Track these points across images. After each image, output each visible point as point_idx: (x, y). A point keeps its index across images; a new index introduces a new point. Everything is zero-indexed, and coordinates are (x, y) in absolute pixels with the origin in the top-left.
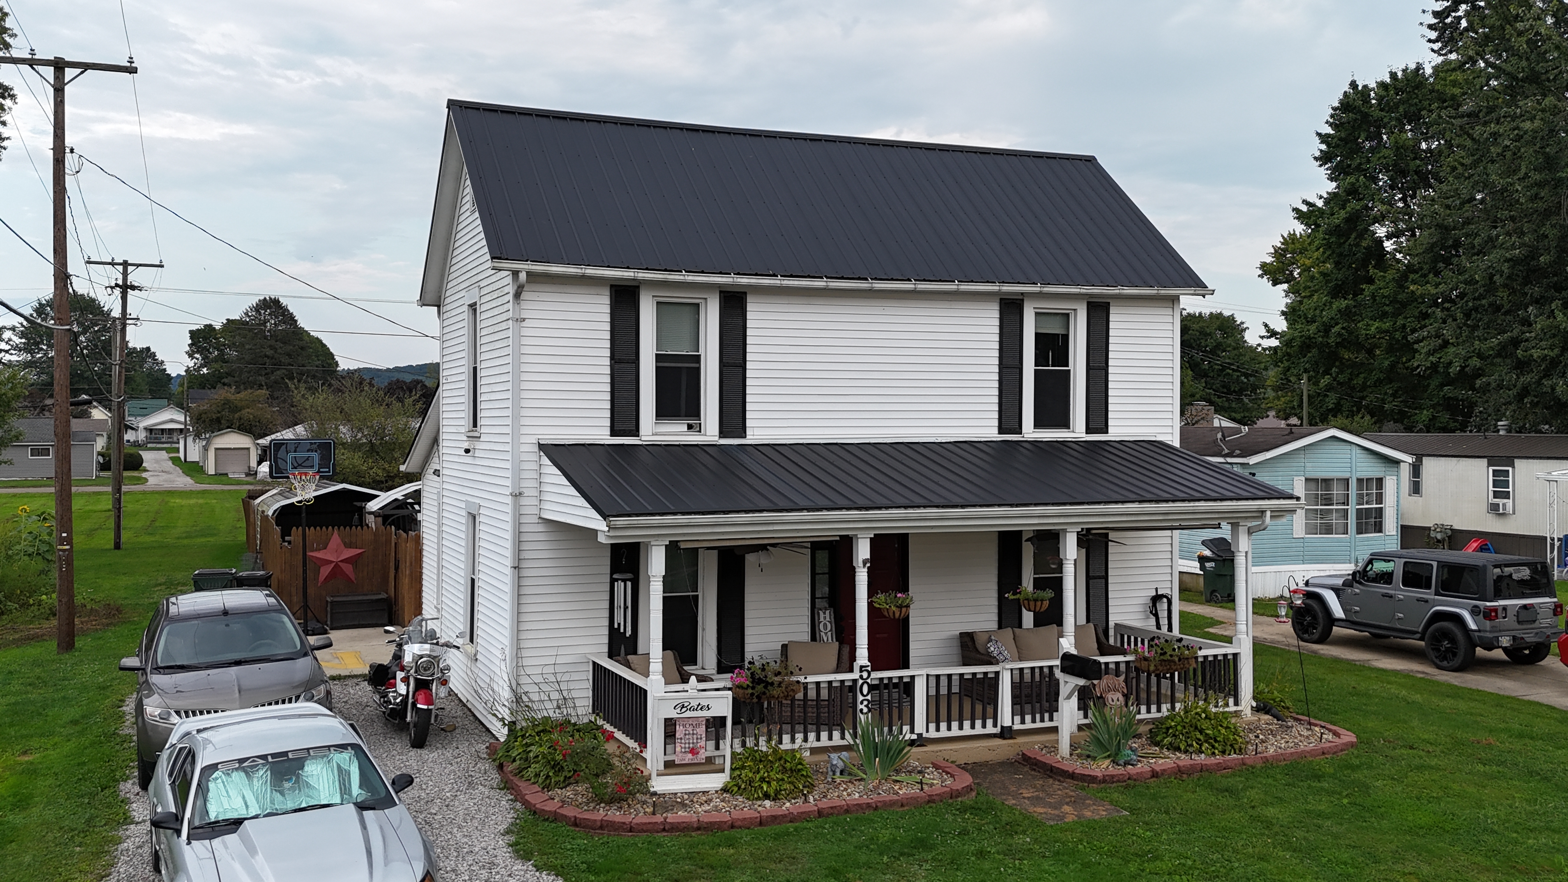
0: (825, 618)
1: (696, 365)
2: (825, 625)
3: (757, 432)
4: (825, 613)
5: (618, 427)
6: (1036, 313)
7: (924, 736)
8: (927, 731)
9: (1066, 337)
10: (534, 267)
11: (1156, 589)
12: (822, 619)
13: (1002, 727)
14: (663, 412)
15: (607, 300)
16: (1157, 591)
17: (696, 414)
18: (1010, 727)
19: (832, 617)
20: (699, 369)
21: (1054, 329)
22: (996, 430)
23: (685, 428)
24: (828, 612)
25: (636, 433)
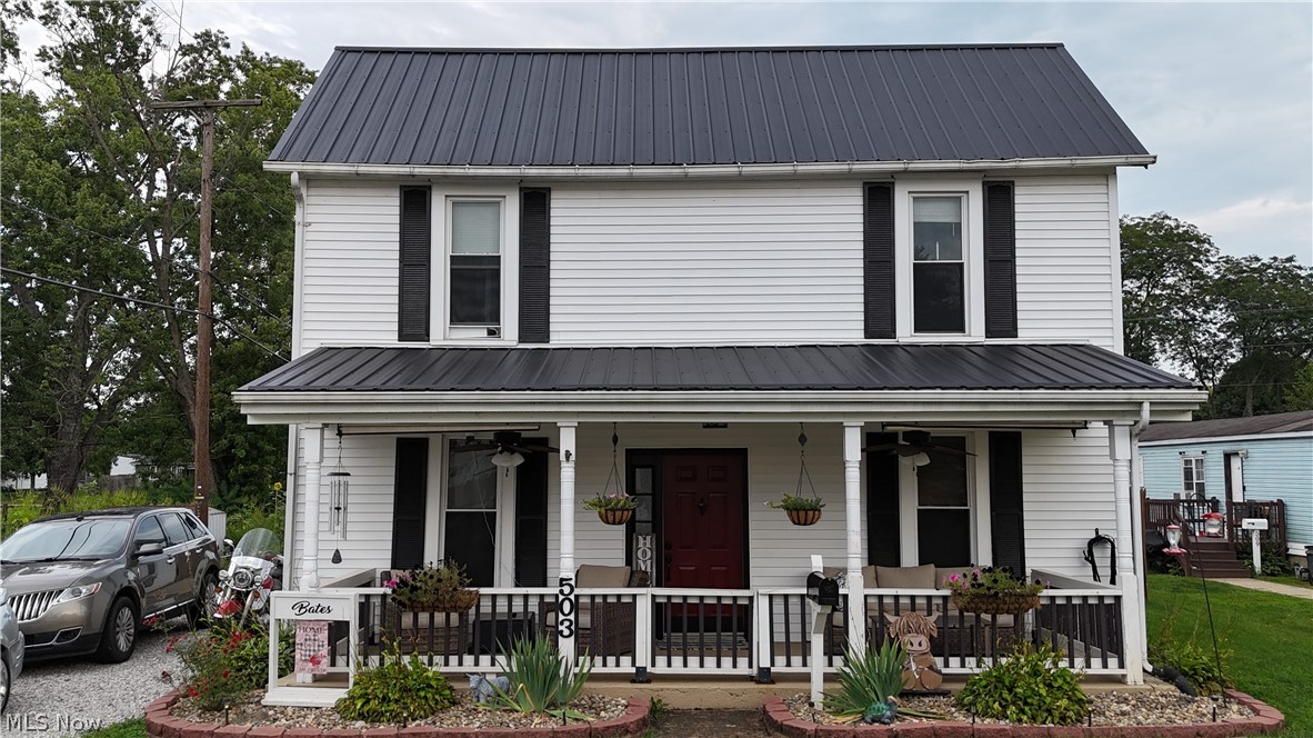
0: (645, 544)
1: (497, 267)
2: (644, 552)
3: (563, 336)
4: (645, 539)
5: (407, 331)
6: (914, 198)
7: (648, 670)
8: (653, 665)
9: (959, 225)
10: (305, 167)
11: (1097, 531)
12: (641, 545)
13: (760, 669)
14: (458, 317)
15: (397, 202)
16: (1097, 533)
17: (497, 319)
18: (769, 669)
19: (654, 543)
20: (499, 270)
21: (938, 214)
22: (862, 334)
23: (485, 333)
24: (648, 538)
25: (426, 337)
